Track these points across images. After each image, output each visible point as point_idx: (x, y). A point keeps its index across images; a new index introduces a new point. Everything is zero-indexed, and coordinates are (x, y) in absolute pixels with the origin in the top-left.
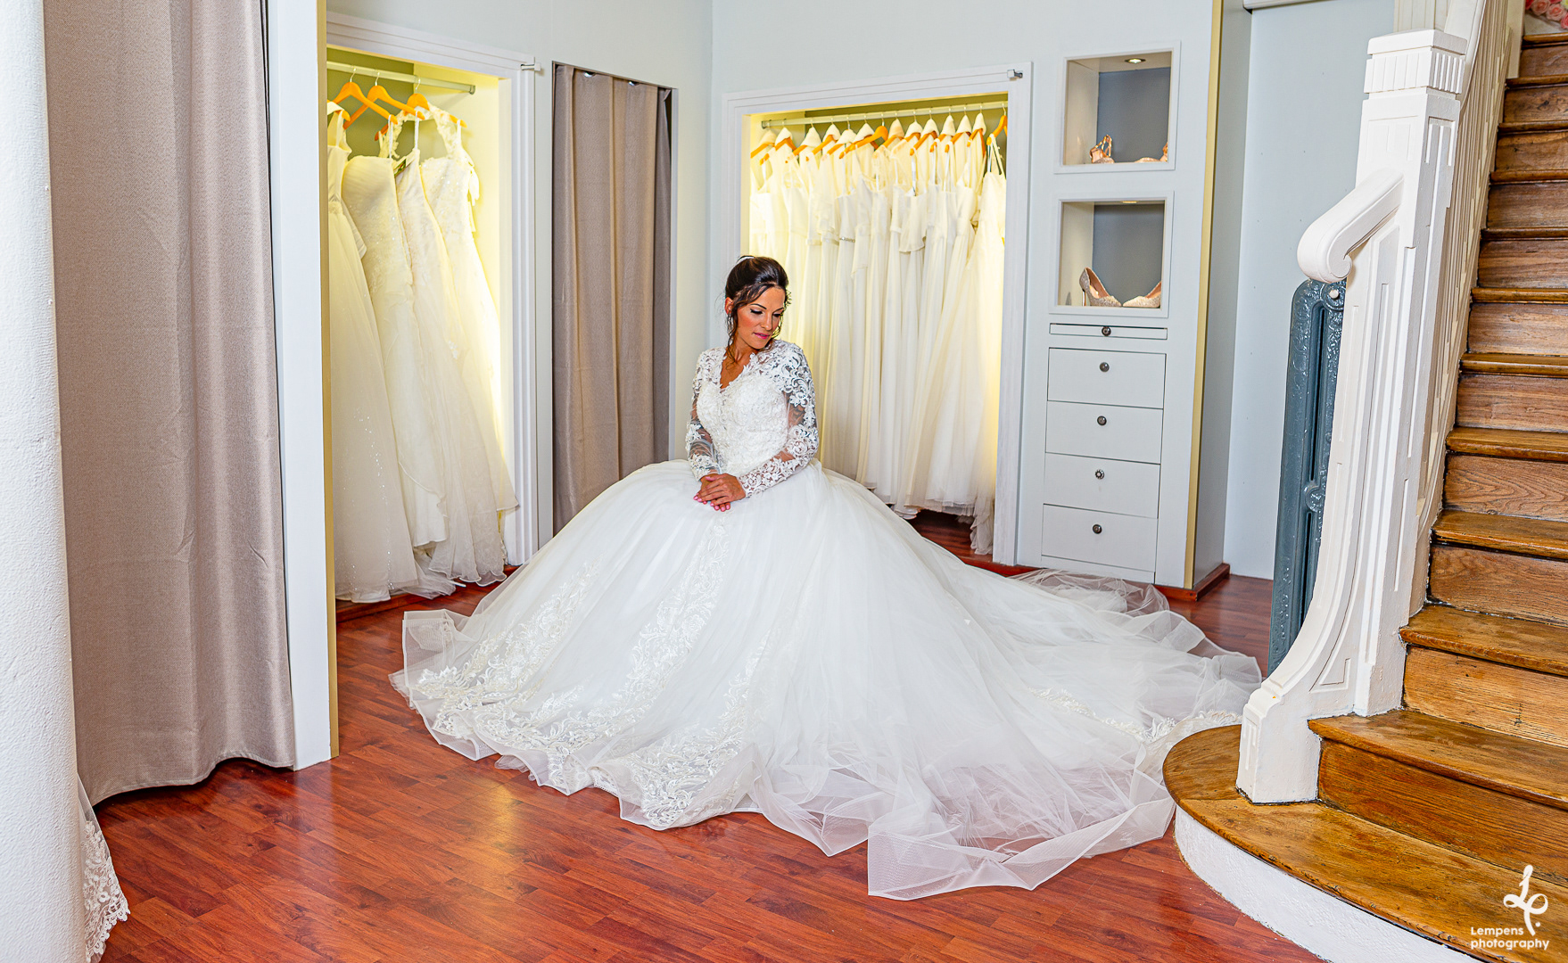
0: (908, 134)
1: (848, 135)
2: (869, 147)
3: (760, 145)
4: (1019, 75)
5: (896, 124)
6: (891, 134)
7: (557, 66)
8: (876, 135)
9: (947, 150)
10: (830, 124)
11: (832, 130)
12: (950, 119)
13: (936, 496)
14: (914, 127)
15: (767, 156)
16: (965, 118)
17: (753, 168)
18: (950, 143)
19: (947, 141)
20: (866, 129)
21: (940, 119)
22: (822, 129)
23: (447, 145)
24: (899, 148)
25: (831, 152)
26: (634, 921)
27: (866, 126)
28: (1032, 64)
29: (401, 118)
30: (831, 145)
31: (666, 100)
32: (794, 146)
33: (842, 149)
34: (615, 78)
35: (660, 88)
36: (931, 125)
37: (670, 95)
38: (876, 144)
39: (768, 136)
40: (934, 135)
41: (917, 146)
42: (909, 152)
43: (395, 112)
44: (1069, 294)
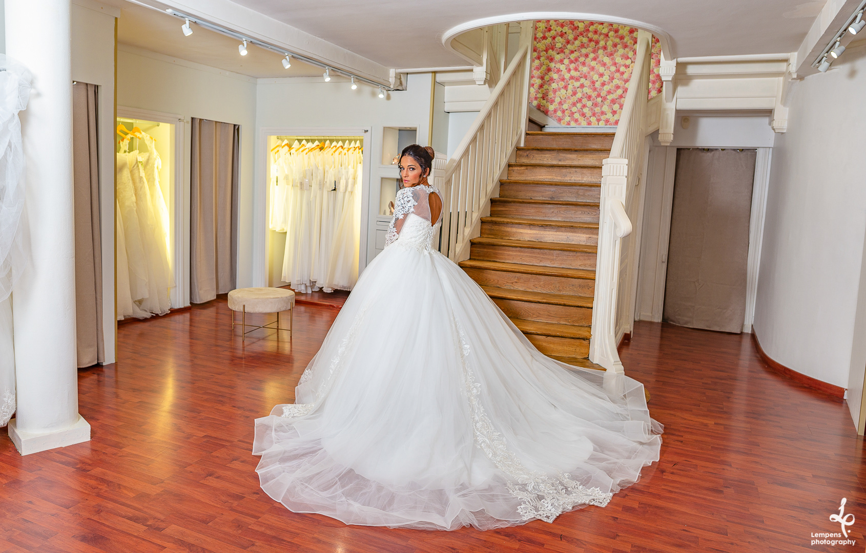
0: (332, 146)
1: (310, 145)
2: (318, 150)
3: (276, 146)
4: (366, 131)
5: (328, 142)
6: (325, 147)
7: (193, 119)
8: (321, 145)
9: (345, 154)
10: (303, 140)
11: (304, 142)
12: (347, 141)
13: (336, 283)
14: (334, 144)
15: (278, 151)
16: (353, 141)
17: (272, 156)
18: (346, 152)
19: (345, 151)
20: (317, 143)
21: (344, 141)
22: (300, 141)
23: (149, 148)
24: (328, 152)
25: (302, 151)
26: (214, 392)
27: (317, 141)
28: (372, 127)
29: (129, 136)
30: (303, 148)
31: (236, 129)
32: (290, 146)
33: (307, 150)
34: (216, 122)
35: (235, 125)
36: (340, 143)
37: (239, 127)
38: (321, 149)
39: (280, 142)
40: (342, 147)
41: (335, 152)
42: (331, 154)
43: (126, 134)
44: (385, 210)
